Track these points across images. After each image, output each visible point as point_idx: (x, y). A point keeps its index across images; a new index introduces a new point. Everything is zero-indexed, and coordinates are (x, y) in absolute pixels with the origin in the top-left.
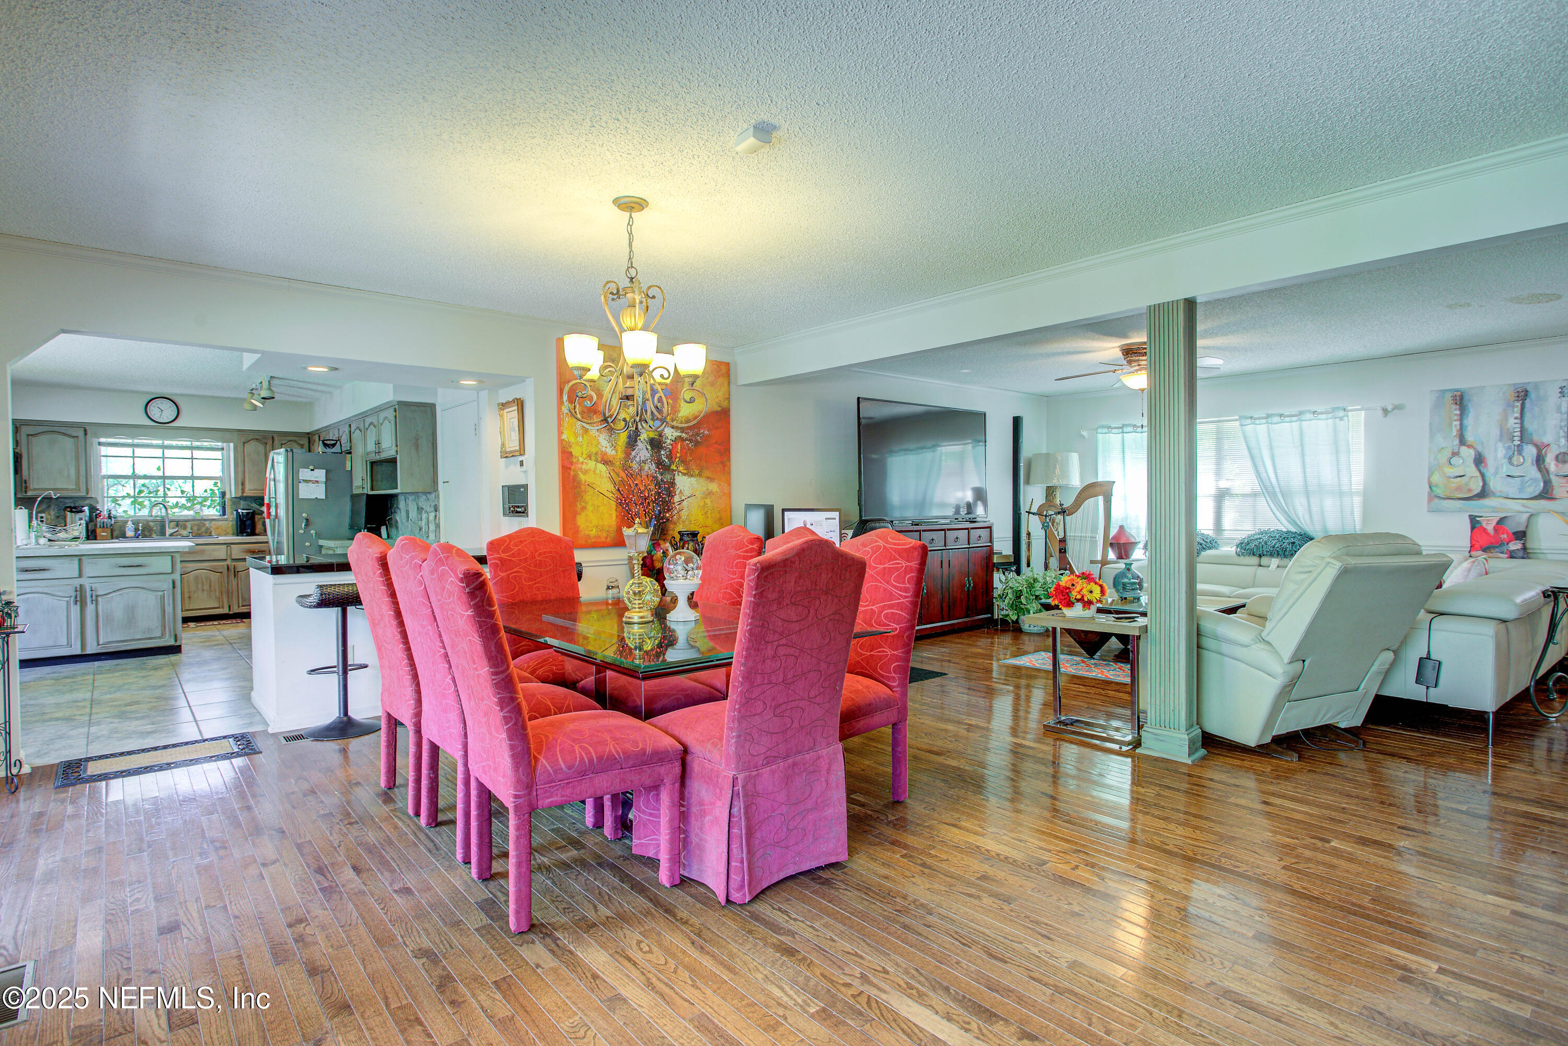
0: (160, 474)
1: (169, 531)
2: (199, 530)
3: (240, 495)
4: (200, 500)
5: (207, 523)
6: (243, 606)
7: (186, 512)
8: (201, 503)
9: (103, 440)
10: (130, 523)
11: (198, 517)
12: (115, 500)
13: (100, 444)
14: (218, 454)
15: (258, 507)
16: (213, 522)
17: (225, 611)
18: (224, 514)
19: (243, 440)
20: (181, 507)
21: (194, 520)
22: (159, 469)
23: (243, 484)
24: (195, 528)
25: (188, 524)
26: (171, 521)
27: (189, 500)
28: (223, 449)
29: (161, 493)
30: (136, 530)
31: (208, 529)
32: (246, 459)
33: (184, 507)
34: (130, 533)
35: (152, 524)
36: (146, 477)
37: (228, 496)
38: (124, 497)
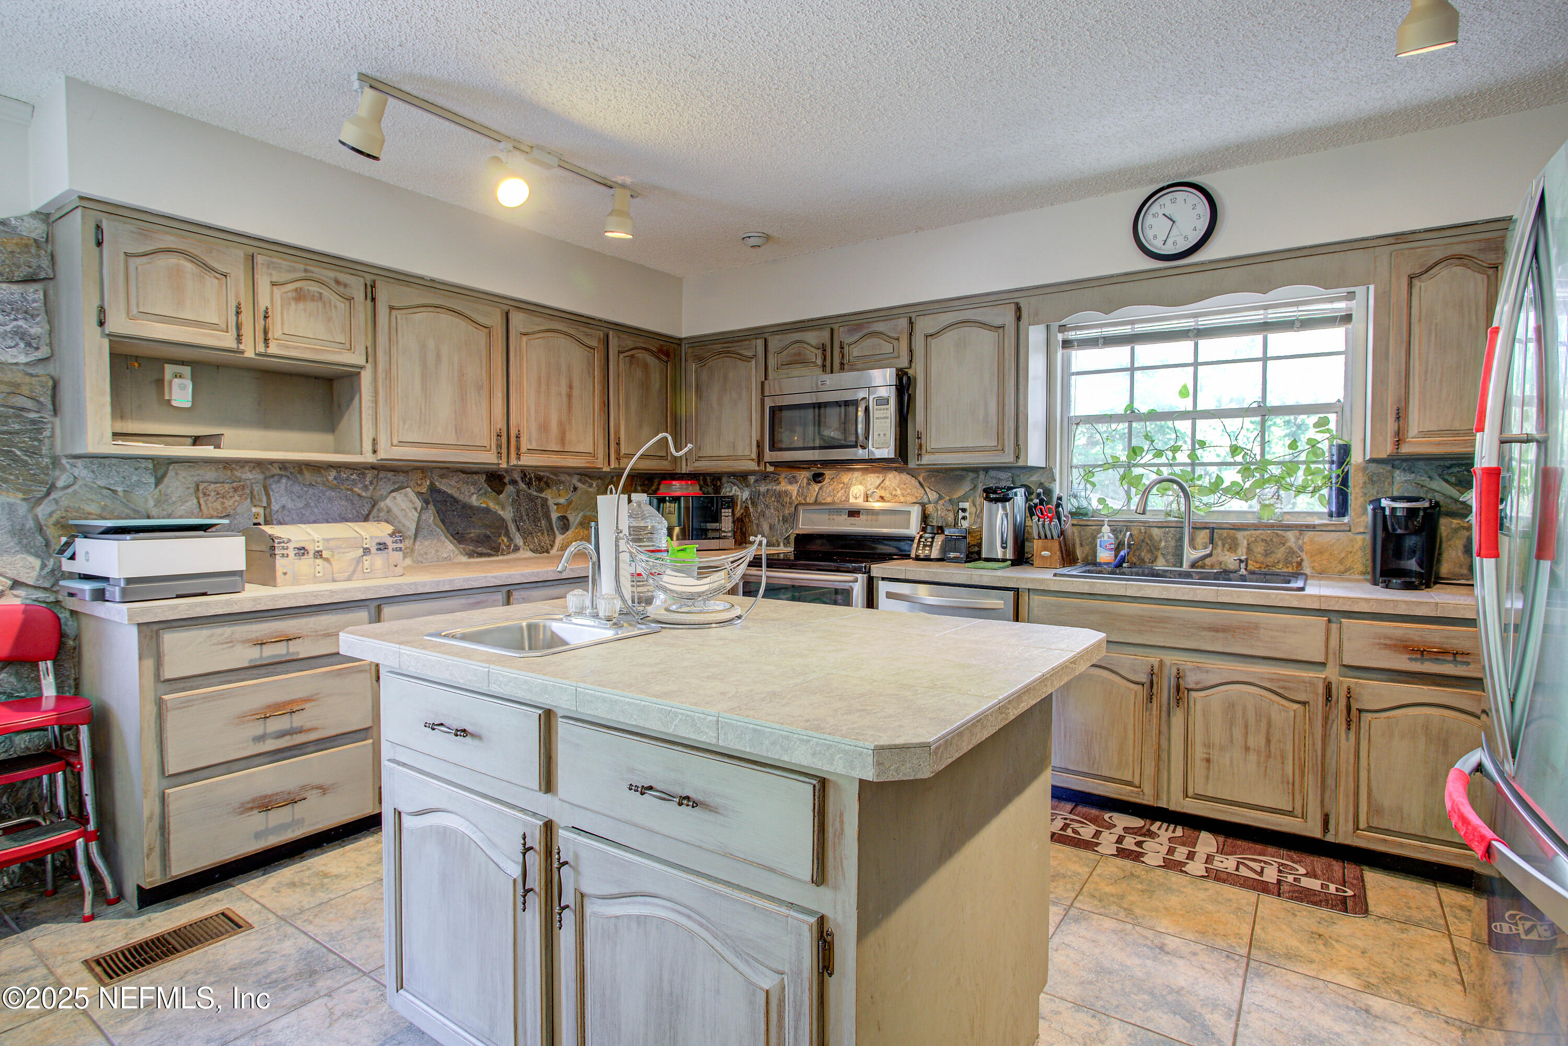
0: (1186, 405)
1: (1190, 554)
2: (1267, 554)
3: (1387, 450)
4: (1275, 470)
5: (1291, 536)
6: (1370, 828)
7: (1237, 505)
8: (1278, 481)
9: (1072, 335)
10: (1106, 529)
11: (1267, 518)
12: (1089, 471)
13: (1067, 344)
14: (1335, 337)
15: (1452, 491)
16: (1309, 535)
17: (1313, 829)
18: (1342, 508)
19: (1408, 270)
20: (1226, 491)
21: (1256, 527)
22: (1183, 393)
23: (1400, 415)
24: (1259, 549)
25: (1240, 535)
26: (1196, 528)
27: (1246, 471)
28: (1347, 318)
29: (1182, 457)
30: (1119, 547)
31: (1291, 552)
32: (1416, 329)
33: (1237, 492)
34: (1105, 556)
35: (1156, 532)
36: (1153, 416)
37: (1356, 457)
38: (1106, 466)
